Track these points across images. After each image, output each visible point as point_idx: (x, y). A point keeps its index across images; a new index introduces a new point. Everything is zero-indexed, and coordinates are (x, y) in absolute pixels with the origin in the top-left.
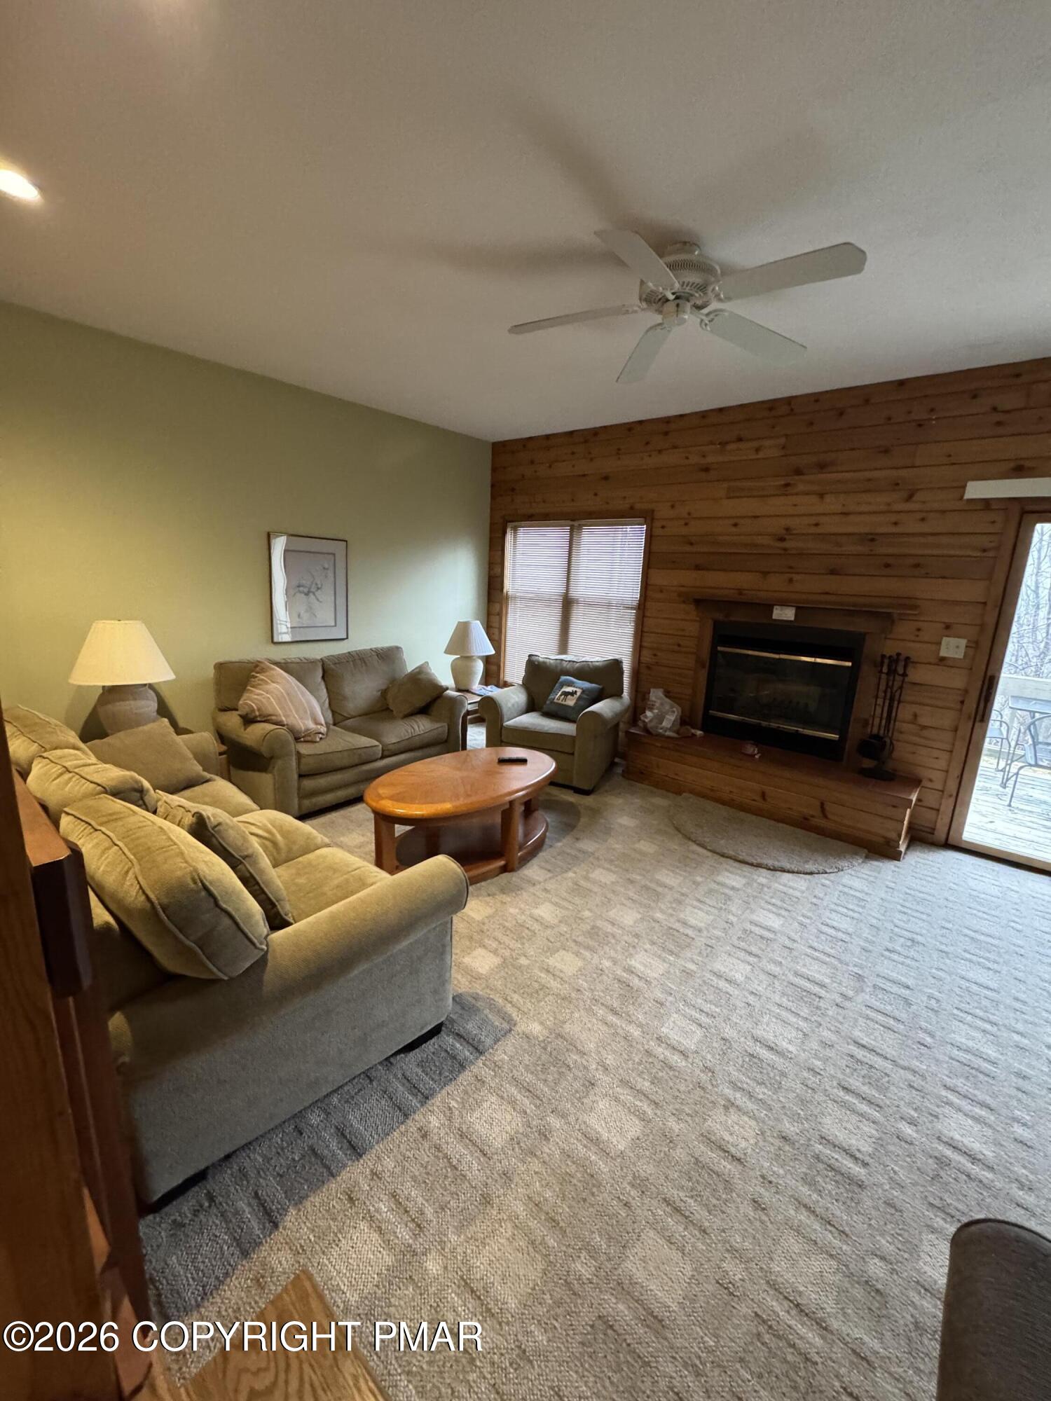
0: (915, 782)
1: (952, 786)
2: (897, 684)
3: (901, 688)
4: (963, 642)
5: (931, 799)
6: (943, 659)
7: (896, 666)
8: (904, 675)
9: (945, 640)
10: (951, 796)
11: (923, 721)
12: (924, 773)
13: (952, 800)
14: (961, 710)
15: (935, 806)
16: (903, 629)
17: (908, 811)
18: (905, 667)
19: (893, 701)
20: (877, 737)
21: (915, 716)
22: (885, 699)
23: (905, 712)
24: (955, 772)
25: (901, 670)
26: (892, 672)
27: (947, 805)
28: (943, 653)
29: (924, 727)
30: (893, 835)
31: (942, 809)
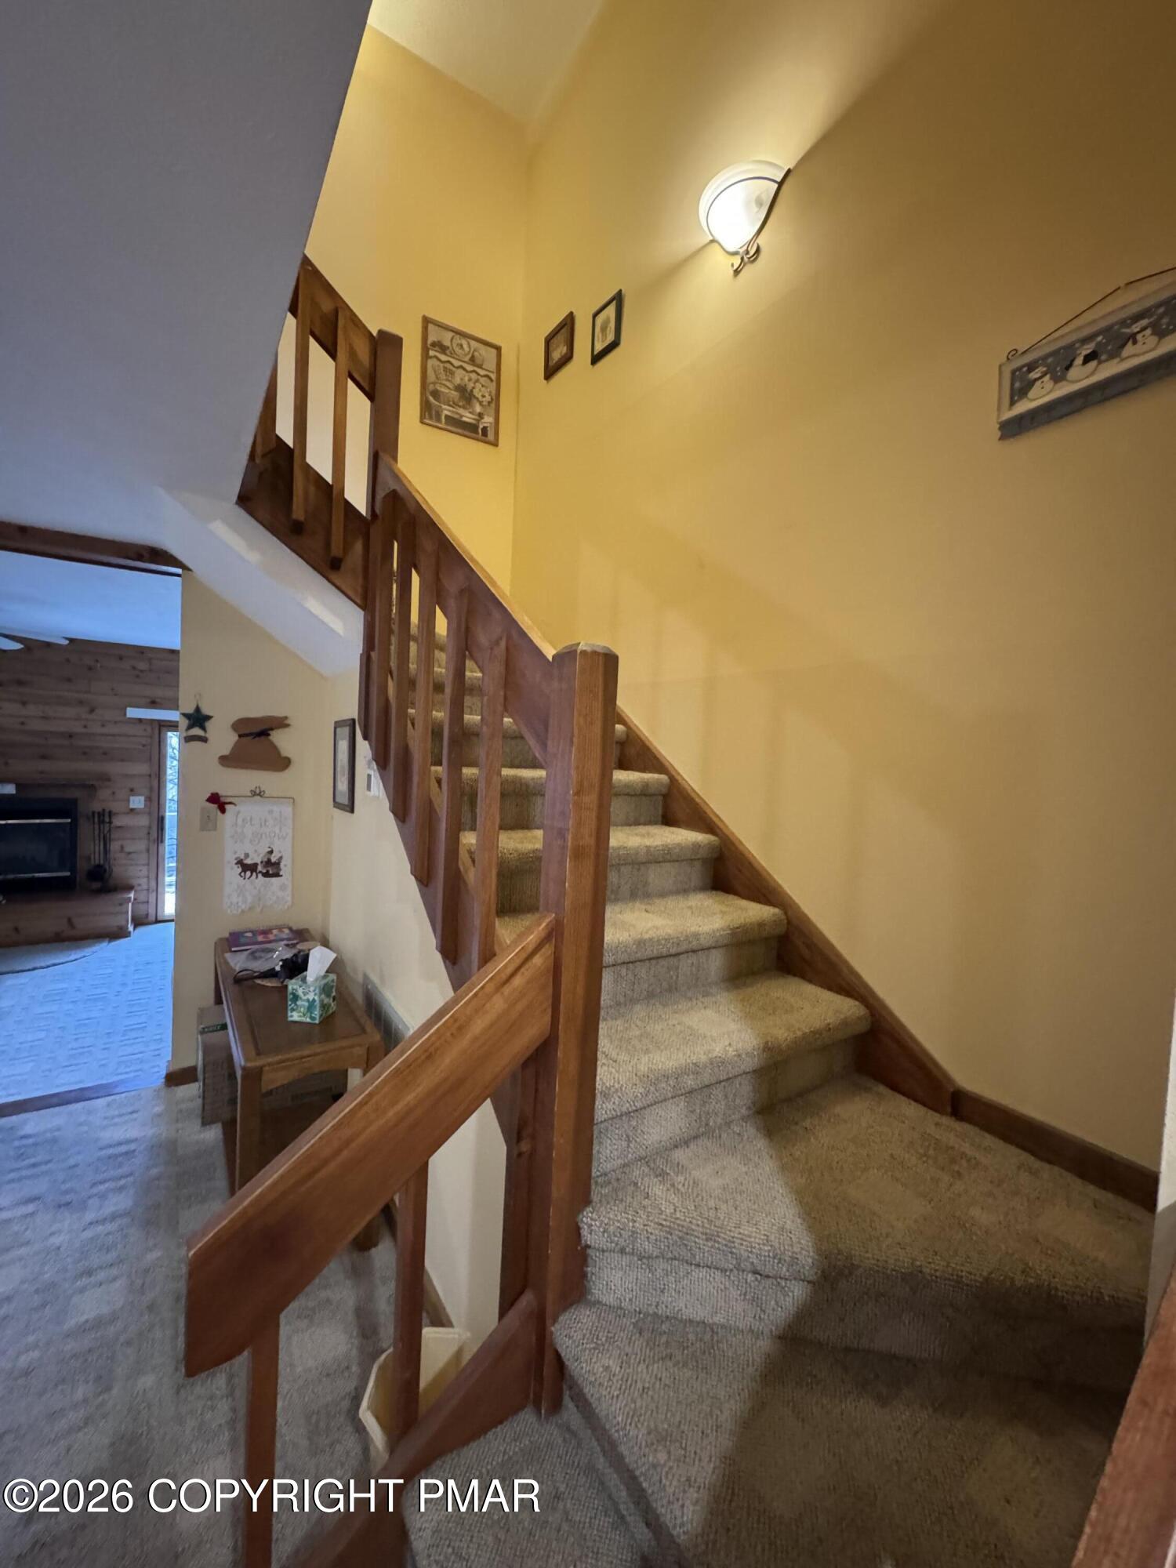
0: (130, 888)
1: (153, 884)
2: (107, 829)
3: (110, 831)
4: (142, 798)
5: (142, 897)
6: (132, 810)
7: (104, 818)
8: (110, 823)
9: (132, 798)
10: (153, 891)
11: (127, 849)
12: (134, 882)
13: (154, 894)
14: (149, 839)
15: (145, 900)
16: (104, 794)
17: (130, 904)
18: (110, 816)
19: (106, 840)
20: (99, 866)
21: (122, 847)
22: (100, 841)
23: (114, 846)
24: (153, 875)
25: (107, 820)
26: (102, 822)
27: (152, 899)
28: (132, 806)
29: (129, 853)
30: (123, 923)
31: (150, 901)
